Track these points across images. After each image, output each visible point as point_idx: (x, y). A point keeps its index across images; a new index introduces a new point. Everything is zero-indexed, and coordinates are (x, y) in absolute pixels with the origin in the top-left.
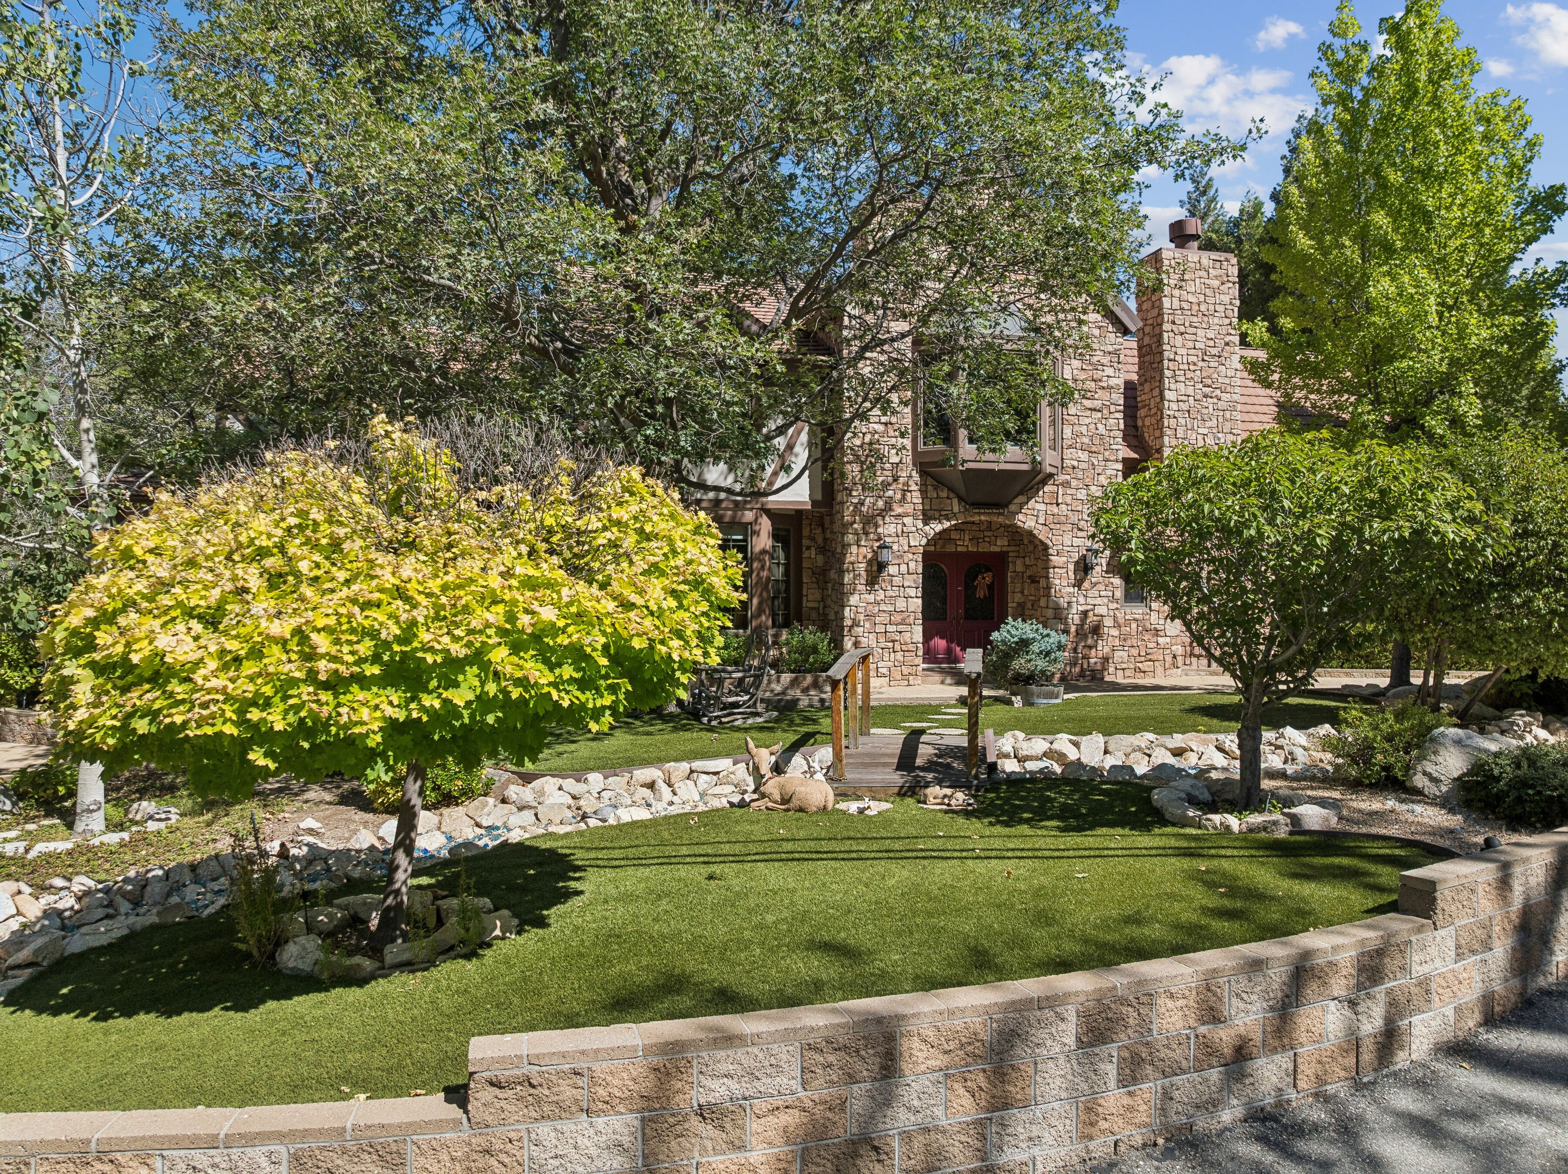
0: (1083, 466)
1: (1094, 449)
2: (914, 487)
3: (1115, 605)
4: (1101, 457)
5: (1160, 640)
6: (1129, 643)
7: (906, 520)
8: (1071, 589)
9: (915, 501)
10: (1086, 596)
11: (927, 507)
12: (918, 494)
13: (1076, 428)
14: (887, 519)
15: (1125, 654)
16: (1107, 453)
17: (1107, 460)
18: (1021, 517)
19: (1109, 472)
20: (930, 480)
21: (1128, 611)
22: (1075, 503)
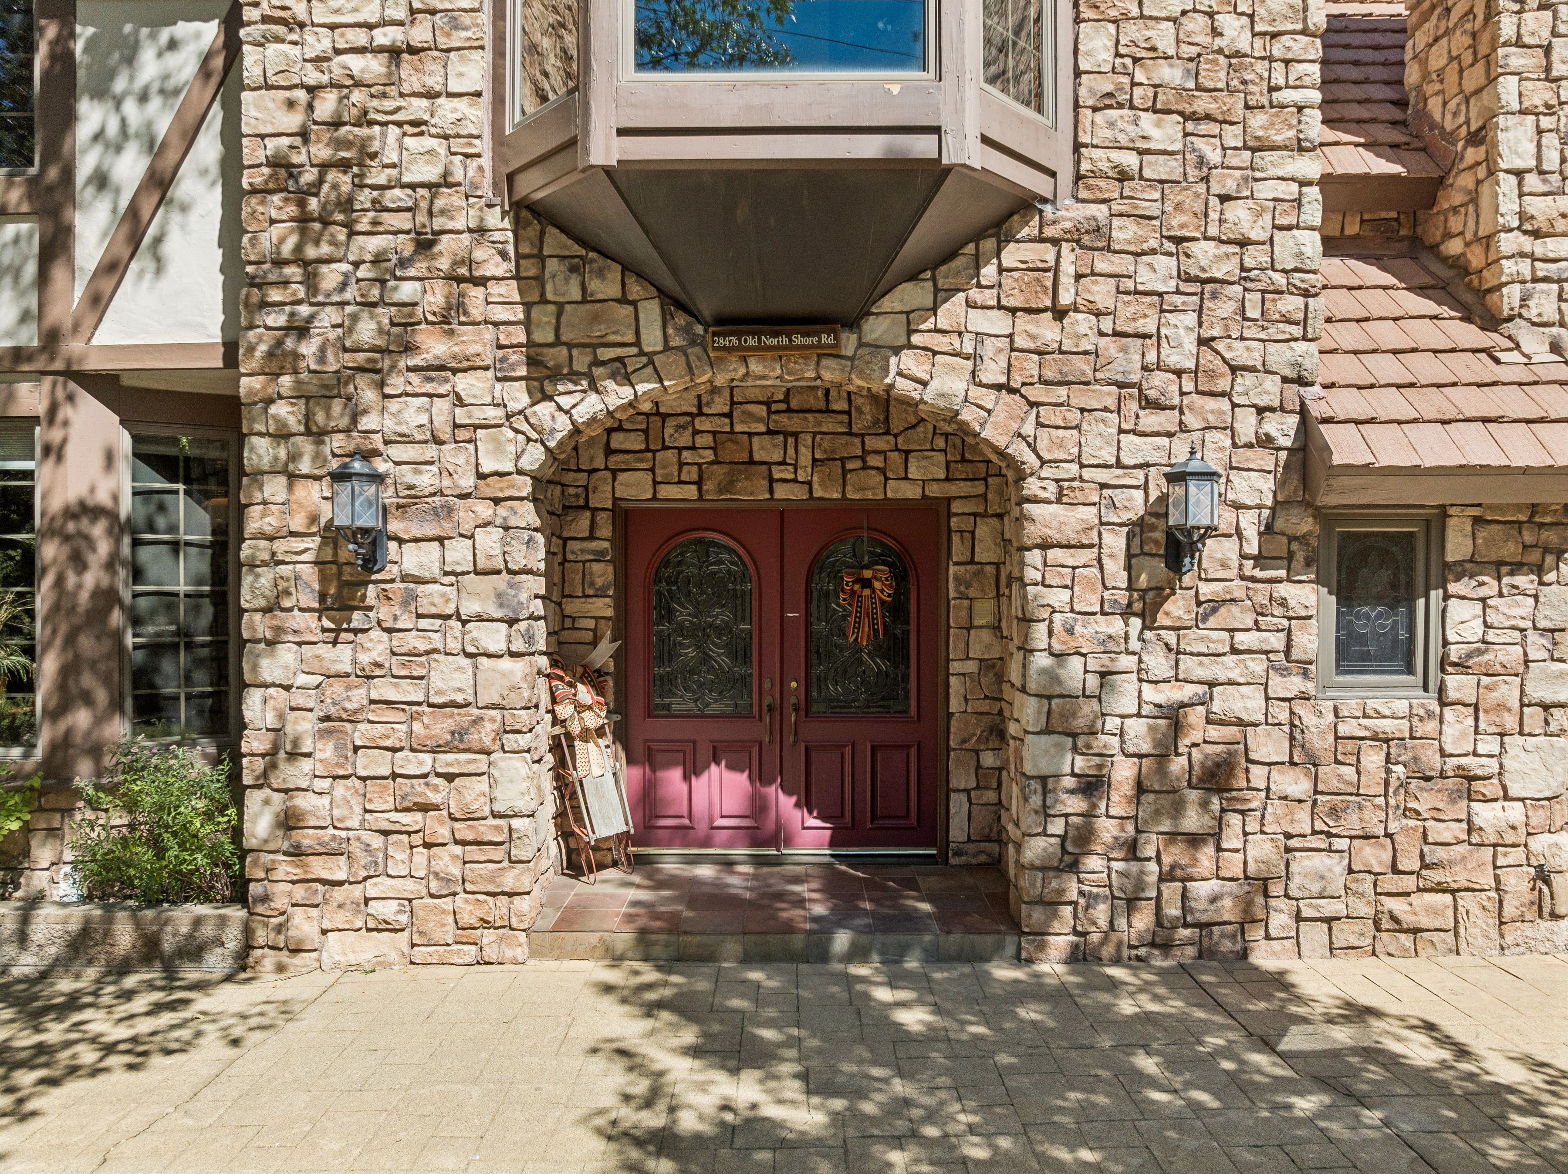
0: (1157, 168)
1: (1203, 104)
2: (495, 267)
3: (1295, 684)
4: (1233, 136)
5: (1484, 814)
6: (1352, 822)
7: (464, 383)
8: (1116, 626)
9: (501, 314)
10: (1176, 652)
11: (544, 335)
12: (510, 290)
13: (1132, 31)
14: (396, 383)
15: (1335, 866)
16: (1258, 121)
17: (1258, 147)
18: (908, 361)
19: (1266, 190)
20: (555, 241)
21: (1350, 705)
22: (1128, 308)
